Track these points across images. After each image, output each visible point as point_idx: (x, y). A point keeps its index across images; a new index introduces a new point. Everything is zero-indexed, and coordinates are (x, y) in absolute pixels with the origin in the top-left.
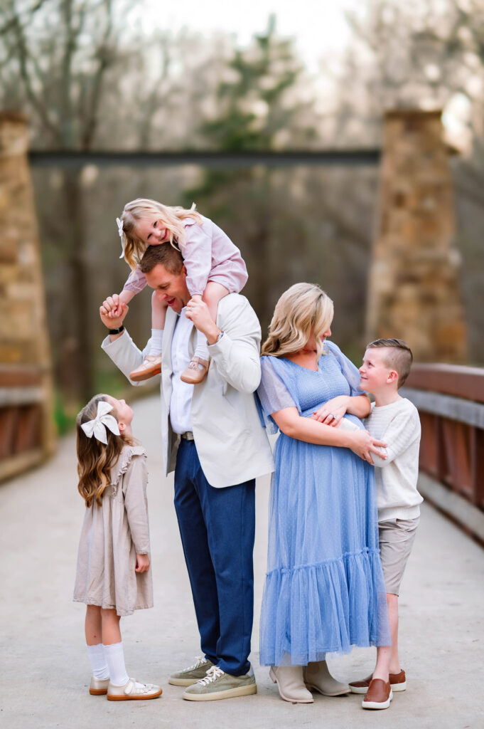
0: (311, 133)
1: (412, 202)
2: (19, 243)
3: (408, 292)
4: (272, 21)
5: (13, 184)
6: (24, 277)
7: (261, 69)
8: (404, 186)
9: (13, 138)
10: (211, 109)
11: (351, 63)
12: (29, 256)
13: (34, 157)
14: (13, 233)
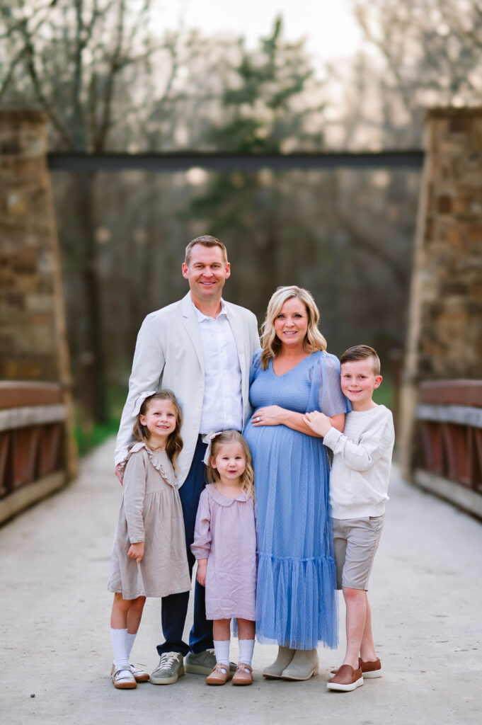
0: (319, 138)
1: (458, 207)
2: (40, 250)
3: (454, 302)
4: (278, 26)
5: (32, 188)
6: (44, 287)
7: (268, 74)
8: (450, 190)
9: (32, 139)
10: (216, 113)
11: (361, 67)
12: (51, 265)
13: (54, 160)
14: (31, 241)
